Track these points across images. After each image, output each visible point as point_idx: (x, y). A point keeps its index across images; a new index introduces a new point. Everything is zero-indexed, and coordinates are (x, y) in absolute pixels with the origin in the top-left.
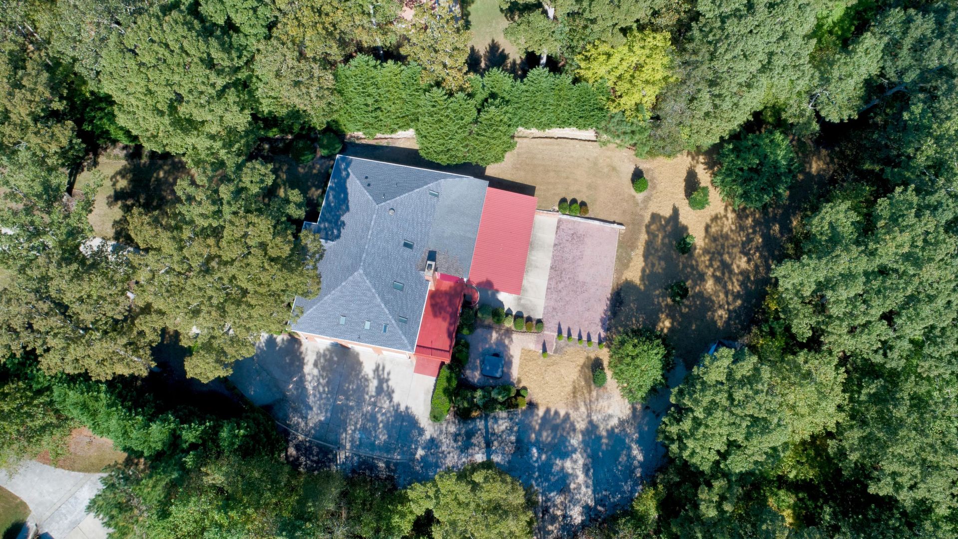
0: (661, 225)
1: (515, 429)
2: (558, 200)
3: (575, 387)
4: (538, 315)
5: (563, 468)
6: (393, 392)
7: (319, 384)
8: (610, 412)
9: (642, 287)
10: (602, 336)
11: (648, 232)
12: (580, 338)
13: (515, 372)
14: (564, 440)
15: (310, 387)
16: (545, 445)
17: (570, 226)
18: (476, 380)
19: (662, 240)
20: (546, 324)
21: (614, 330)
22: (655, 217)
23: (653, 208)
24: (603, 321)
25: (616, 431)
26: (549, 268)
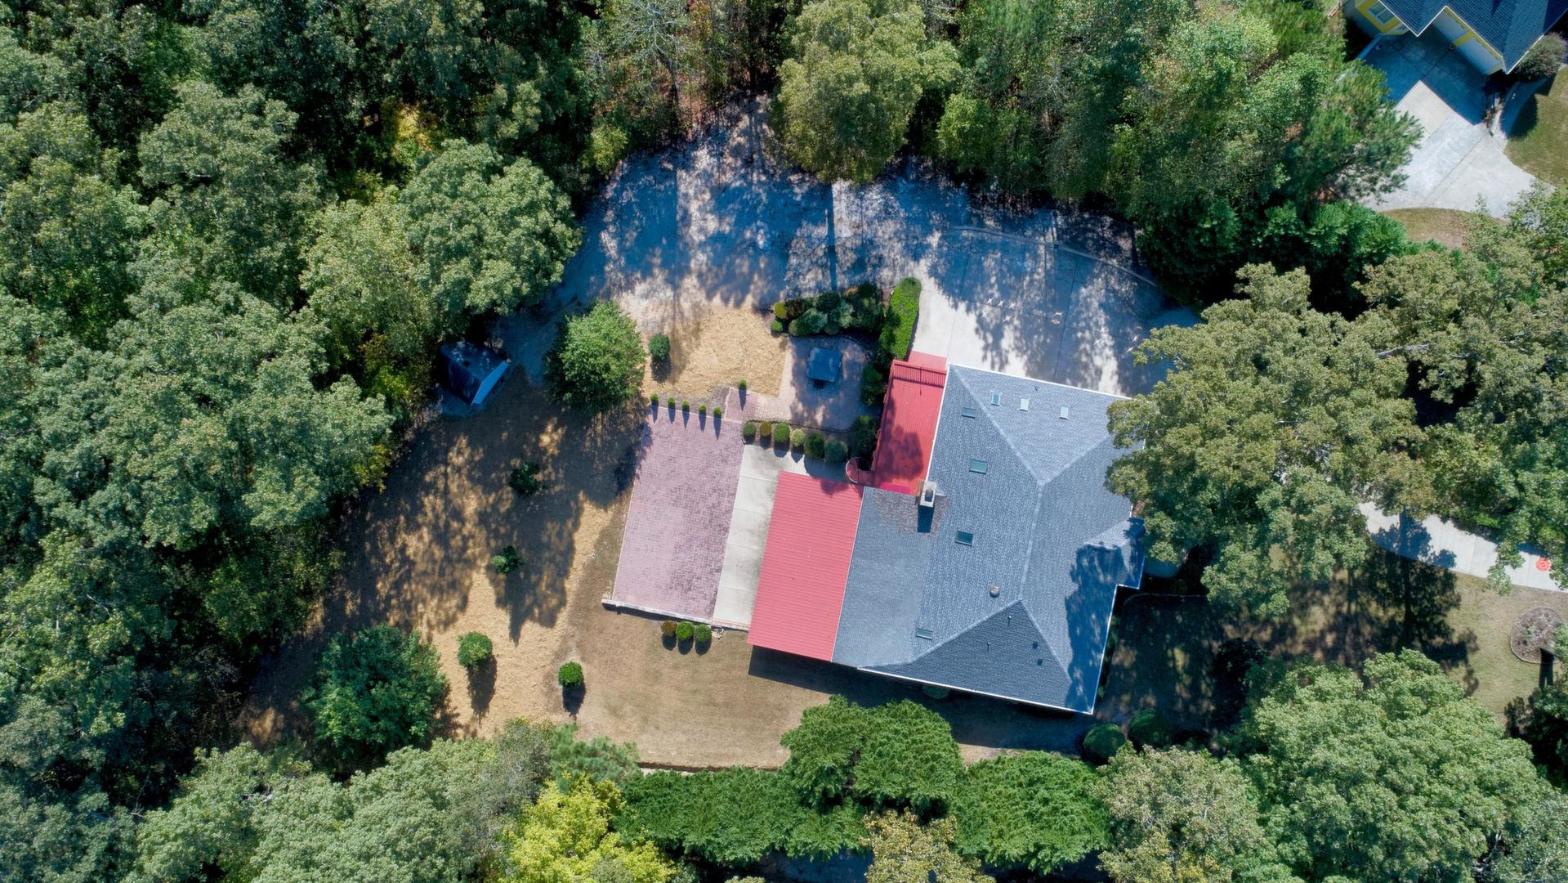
0: (540, 606)
1: (790, 274)
2: (712, 651)
3: (697, 338)
4: (751, 451)
5: (721, 219)
6: (977, 331)
7: (1092, 343)
8: (645, 303)
9: (581, 496)
10: (651, 417)
11: (563, 592)
12: (686, 409)
13: (788, 359)
14: (717, 261)
15: (1106, 338)
16: (743, 252)
17: (694, 604)
18: (848, 346)
19: (541, 579)
20: (739, 435)
21: (632, 426)
22: (549, 621)
23: (551, 637)
24: (649, 442)
25: (639, 275)
26: (731, 531)
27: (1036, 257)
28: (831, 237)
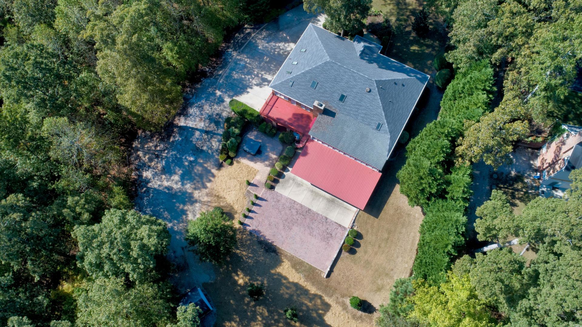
0: (319, 309)
1: (210, 151)
2: (363, 232)
3: (221, 198)
4: (278, 189)
5: (175, 173)
6: (261, 87)
7: (281, 50)
9: (273, 272)
10: (248, 228)
11: (315, 295)
12: (250, 211)
13: (244, 161)
14: (192, 179)
15: (281, 45)
16: (193, 167)
17: (339, 235)
18: (248, 136)
19: (306, 304)
20: (270, 192)
21: (249, 237)
22: (327, 307)
23: (336, 308)
24: (258, 232)
25: (184, 216)
26: (310, 208)
27: (240, 60)
28: (201, 131)
